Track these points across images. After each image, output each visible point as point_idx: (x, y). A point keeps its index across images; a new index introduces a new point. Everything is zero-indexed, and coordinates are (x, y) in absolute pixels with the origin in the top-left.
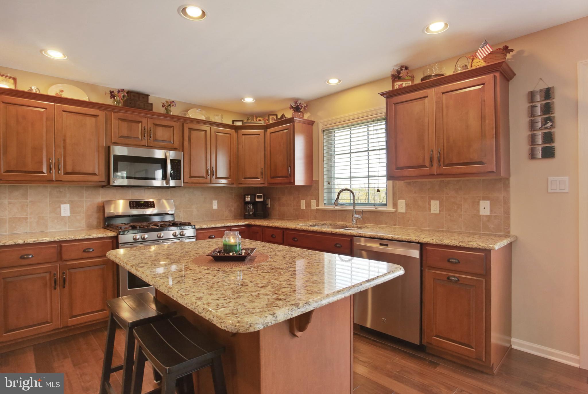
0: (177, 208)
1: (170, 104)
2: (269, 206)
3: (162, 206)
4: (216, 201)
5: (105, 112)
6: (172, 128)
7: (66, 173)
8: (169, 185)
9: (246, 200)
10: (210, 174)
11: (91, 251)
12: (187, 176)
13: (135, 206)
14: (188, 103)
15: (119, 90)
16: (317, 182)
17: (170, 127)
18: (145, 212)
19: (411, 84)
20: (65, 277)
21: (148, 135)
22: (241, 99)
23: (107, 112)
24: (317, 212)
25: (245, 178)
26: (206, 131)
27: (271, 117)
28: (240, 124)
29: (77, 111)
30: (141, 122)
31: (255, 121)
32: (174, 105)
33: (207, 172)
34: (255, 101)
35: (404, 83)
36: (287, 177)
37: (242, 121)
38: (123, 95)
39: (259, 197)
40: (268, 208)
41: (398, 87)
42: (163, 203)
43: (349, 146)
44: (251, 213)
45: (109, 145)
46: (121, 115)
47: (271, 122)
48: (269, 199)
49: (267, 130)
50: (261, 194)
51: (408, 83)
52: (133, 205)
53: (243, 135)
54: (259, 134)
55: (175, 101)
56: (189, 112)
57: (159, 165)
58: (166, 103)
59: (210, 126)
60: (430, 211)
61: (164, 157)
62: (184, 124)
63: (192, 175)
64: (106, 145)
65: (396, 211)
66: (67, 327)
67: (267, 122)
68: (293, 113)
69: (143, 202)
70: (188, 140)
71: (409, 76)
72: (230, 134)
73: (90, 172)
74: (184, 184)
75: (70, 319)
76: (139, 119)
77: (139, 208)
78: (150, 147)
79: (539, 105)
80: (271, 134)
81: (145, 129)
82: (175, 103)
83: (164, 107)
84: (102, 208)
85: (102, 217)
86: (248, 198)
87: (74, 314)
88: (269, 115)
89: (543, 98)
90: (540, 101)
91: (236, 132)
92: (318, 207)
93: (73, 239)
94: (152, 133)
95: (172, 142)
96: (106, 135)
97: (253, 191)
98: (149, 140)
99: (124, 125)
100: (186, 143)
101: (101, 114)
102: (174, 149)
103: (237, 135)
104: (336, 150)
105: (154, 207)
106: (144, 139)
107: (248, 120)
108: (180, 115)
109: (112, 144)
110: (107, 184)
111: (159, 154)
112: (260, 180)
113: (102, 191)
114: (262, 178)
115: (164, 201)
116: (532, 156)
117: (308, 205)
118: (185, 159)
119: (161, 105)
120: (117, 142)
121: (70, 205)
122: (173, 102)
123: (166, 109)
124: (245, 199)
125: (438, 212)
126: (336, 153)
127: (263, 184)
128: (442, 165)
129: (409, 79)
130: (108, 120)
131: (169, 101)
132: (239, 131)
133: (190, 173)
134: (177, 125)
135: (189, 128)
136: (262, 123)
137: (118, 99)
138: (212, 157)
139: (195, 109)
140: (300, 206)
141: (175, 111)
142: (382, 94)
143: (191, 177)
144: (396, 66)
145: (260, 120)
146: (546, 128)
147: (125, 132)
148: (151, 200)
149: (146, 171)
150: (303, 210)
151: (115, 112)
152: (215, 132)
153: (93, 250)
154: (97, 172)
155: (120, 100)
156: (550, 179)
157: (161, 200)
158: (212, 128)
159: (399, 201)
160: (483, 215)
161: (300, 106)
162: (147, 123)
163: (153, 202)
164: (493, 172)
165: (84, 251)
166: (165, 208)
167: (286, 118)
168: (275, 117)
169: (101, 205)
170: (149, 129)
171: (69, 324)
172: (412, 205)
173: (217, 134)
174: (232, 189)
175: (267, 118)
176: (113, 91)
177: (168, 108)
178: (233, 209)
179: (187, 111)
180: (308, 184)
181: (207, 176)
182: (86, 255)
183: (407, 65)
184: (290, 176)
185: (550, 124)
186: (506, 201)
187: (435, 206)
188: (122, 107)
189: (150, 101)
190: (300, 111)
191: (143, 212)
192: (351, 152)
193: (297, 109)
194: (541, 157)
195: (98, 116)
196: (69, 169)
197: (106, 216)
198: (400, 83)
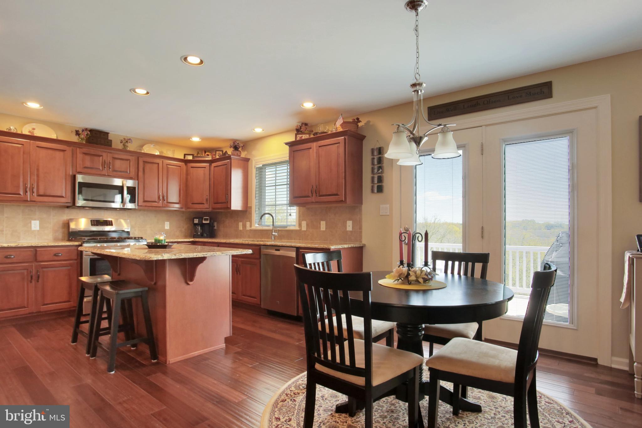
0: (132, 227)
1: (126, 141)
2: (216, 228)
3: (120, 224)
4: (168, 223)
5: (71, 148)
6: (129, 161)
7: (39, 195)
8: (125, 207)
9: (195, 222)
10: (161, 199)
11: (60, 256)
12: (141, 200)
13: (95, 224)
14: (143, 139)
15: (83, 129)
16: (251, 207)
17: (127, 160)
18: (105, 229)
19: (308, 137)
20: (39, 274)
21: (108, 166)
22: (189, 138)
23: (73, 148)
24: (250, 232)
25: (193, 204)
26: (158, 164)
27: (217, 152)
28: (190, 158)
29: (48, 147)
30: (102, 156)
31: (204, 155)
32: (131, 142)
33: (159, 198)
34: (201, 140)
35: (304, 135)
36: (225, 203)
37: (193, 155)
38: (86, 133)
39: (206, 220)
40: (215, 229)
41: (299, 139)
42: (120, 222)
43: (274, 180)
44: (199, 233)
45: (75, 174)
46: (85, 150)
47: (217, 157)
48: (216, 222)
49: (211, 164)
50: (208, 218)
51: (306, 136)
52: (94, 223)
53: (192, 167)
54: (205, 167)
55: (131, 139)
56: (144, 147)
57: (117, 191)
58: (123, 139)
59: (162, 160)
60: (320, 229)
61: (121, 185)
62: (139, 158)
63: (146, 200)
64: (72, 174)
65: (301, 230)
66: (40, 312)
67: (214, 156)
68: (232, 151)
69: (102, 221)
70: (142, 171)
71: (308, 131)
72: (180, 166)
73: (58, 195)
74: (139, 207)
75: (42, 306)
76: (100, 153)
77: (99, 225)
78: (110, 177)
79: (376, 158)
80: (215, 168)
81: (105, 162)
82: (131, 140)
83: (122, 143)
84: (67, 225)
85: (66, 232)
86: (196, 220)
87: (46, 303)
88: (216, 151)
89: (378, 154)
90: (377, 155)
91: (186, 164)
92: (251, 228)
93: (46, 245)
94: (111, 165)
95: (129, 172)
96: (72, 165)
97: (200, 215)
98: (108, 171)
99: (88, 158)
100: (141, 174)
101: (68, 149)
102: (131, 178)
103: (186, 168)
104: (267, 182)
105: (112, 225)
106: (104, 169)
107: (198, 154)
108: (135, 150)
109: (77, 173)
110: (73, 205)
111: (118, 182)
112: (206, 206)
113: (67, 211)
114: (207, 203)
115: (122, 221)
116: (373, 191)
117: (244, 226)
118: (139, 187)
119: (120, 141)
120: (81, 172)
121: (39, 222)
122: (130, 139)
123: (124, 145)
124: (193, 221)
125: (324, 229)
126: (266, 185)
127: (208, 208)
128: (318, 196)
129: (307, 133)
130: (74, 154)
131: (126, 138)
132: (188, 164)
133: (144, 199)
134: (133, 159)
135: (143, 161)
136: (209, 158)
137: (82, 136)
138: (163, 185)
139: (149, 144)
140: (238, 227)
141: (131, 147)
142: (286, 144)
143: (145, 201)
144: (299, 122)
145: (208, 155)
146: (379, 173)
147: (88, 164)
148: (110, 219)
149: (105, 195)
150: (240, 230)
151: (79, 148)
152: (167, 165)
153: (62, 255)
154: (64, 195)
155: (84, 138)
156: (381, 206)
157: (119, 220)
158: (164, 161)
159: (302, 222)
160: (349, 231)
161: (237, 146)
162: (106, 156)
163: (112, 221)
164: (343, 201)
165: (55, 255)
166: (123, 226)
167: (228, 154)
168: (221, 153)
169: (66, 222)
170: (108, 162)
171: (42, 310)
172: (310, 225)
173: (169, 166)
174: (183, 212)
175: (214, 153)
176: (78, 131)
177: (125, 144)
178: (183, 230)
179: (142, 146)
180: (244, 210)
181: (159, 201)
182: (56, 258)
183: (306, 122)
184: (228, 202)
185: (381, 170)
186: (360, 222)
187: (323, 225)
188: (86, 143)
189: (110, 138)
190: (238, 150)
191: (103, 229)
192: (276, 184)
193: (236, 148)
194: (376, 192)
195: (65, 151)
196: (41, 192)
197: (70, 230)
198: (301, 136)
